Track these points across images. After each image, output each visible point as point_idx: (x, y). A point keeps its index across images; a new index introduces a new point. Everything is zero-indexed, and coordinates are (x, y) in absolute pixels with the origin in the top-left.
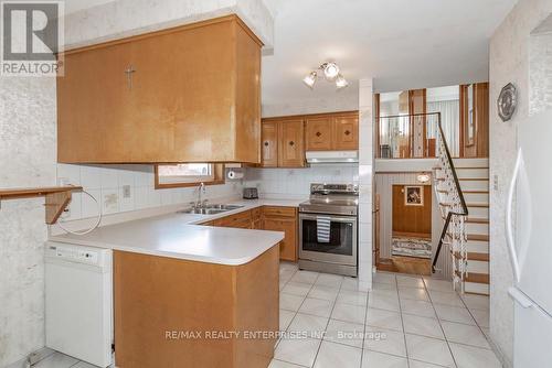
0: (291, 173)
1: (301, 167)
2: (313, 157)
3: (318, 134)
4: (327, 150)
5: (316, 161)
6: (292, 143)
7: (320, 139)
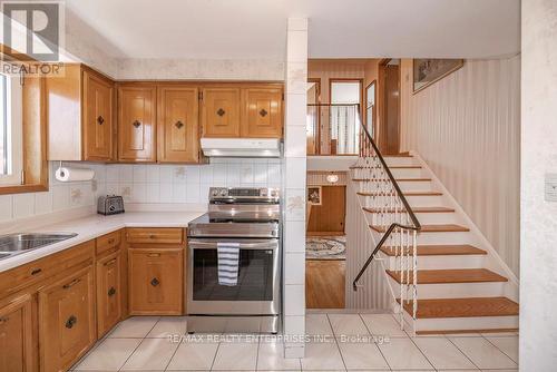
0: (181, 172)
1: (193, 163)
2: (212, 146)
3: (221, 113)
4: (234, 136)
5: (216, 153)
6: (179, 125)
7: (223, 119)
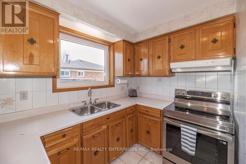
0: (160, 80)
1: (167, 76)
3: (182, 47)
5: (179, 70)
6: (159, 57)
7: (184, 51)
